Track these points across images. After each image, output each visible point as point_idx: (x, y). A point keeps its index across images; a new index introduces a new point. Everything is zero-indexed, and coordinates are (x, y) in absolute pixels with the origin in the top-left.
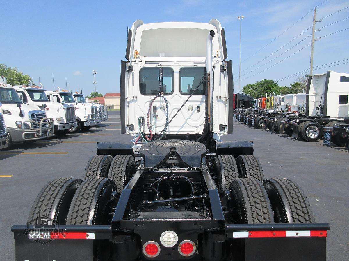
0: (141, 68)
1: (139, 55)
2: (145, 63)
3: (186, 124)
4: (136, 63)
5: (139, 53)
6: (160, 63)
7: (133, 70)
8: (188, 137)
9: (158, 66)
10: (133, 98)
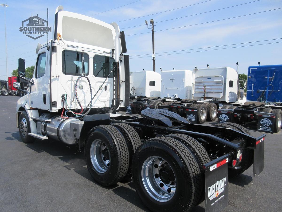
0: (64, 49)
1: (61, 37)
2: (67, 46)
3: (98, 100)
4: (59, 45)
5: (61, 35)
6: (79, 49)
7: (56, 51)
8: (98, 111)
9: (78, 51)
10: (56, 76)
